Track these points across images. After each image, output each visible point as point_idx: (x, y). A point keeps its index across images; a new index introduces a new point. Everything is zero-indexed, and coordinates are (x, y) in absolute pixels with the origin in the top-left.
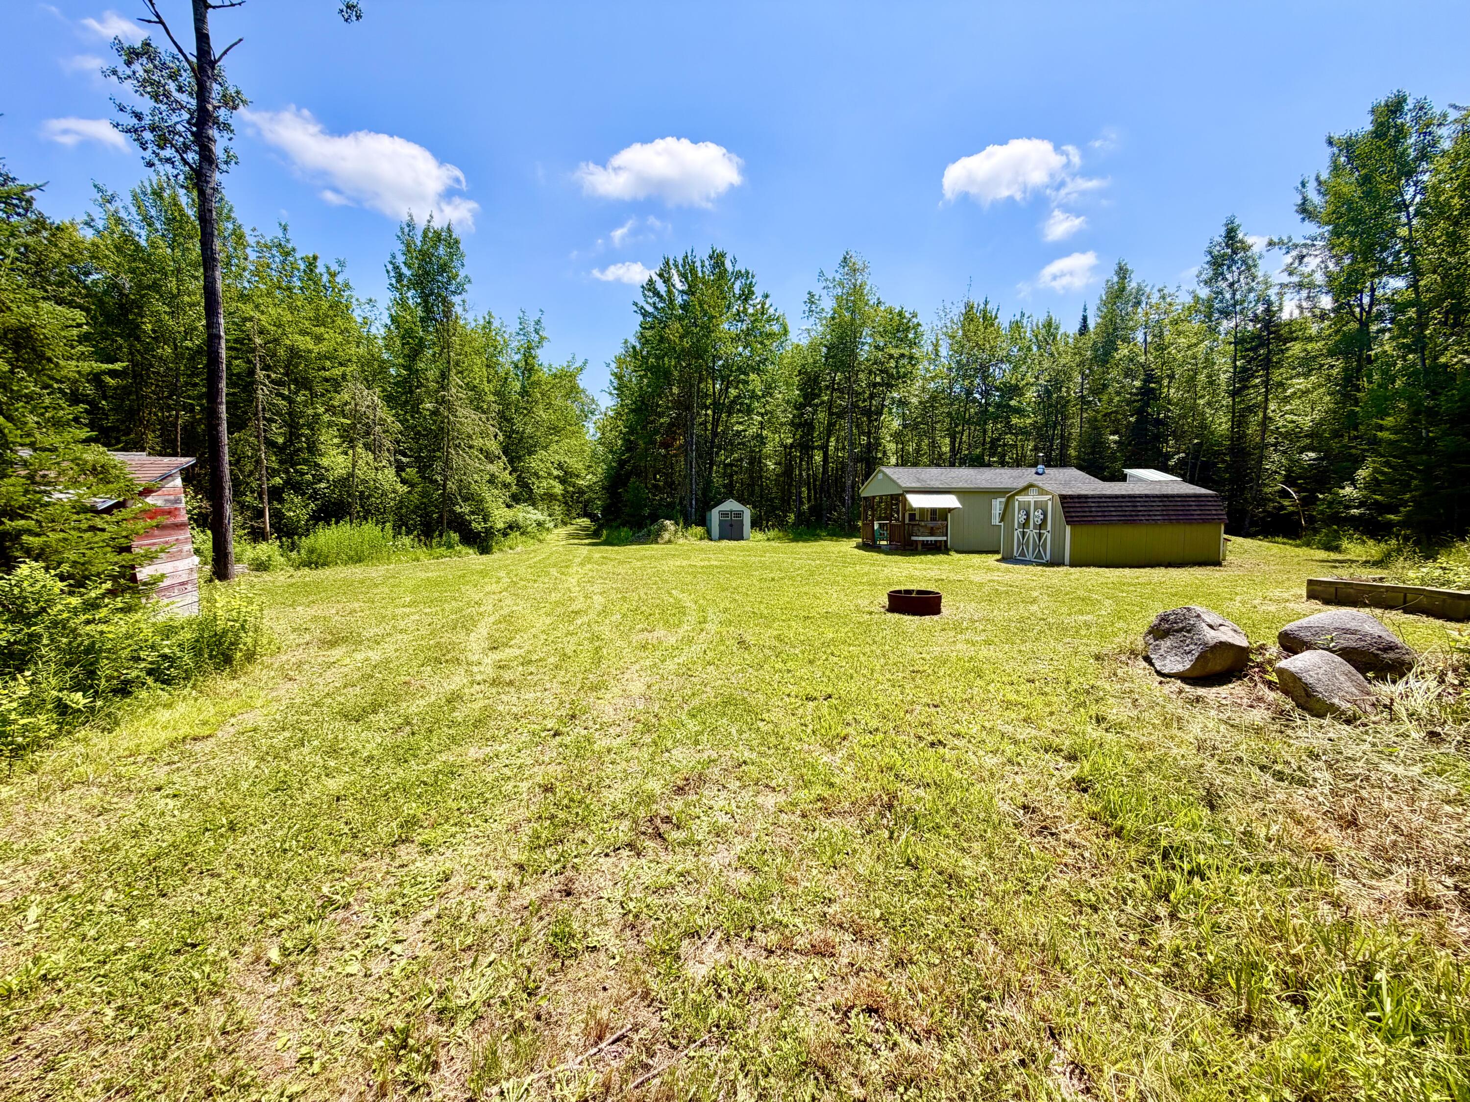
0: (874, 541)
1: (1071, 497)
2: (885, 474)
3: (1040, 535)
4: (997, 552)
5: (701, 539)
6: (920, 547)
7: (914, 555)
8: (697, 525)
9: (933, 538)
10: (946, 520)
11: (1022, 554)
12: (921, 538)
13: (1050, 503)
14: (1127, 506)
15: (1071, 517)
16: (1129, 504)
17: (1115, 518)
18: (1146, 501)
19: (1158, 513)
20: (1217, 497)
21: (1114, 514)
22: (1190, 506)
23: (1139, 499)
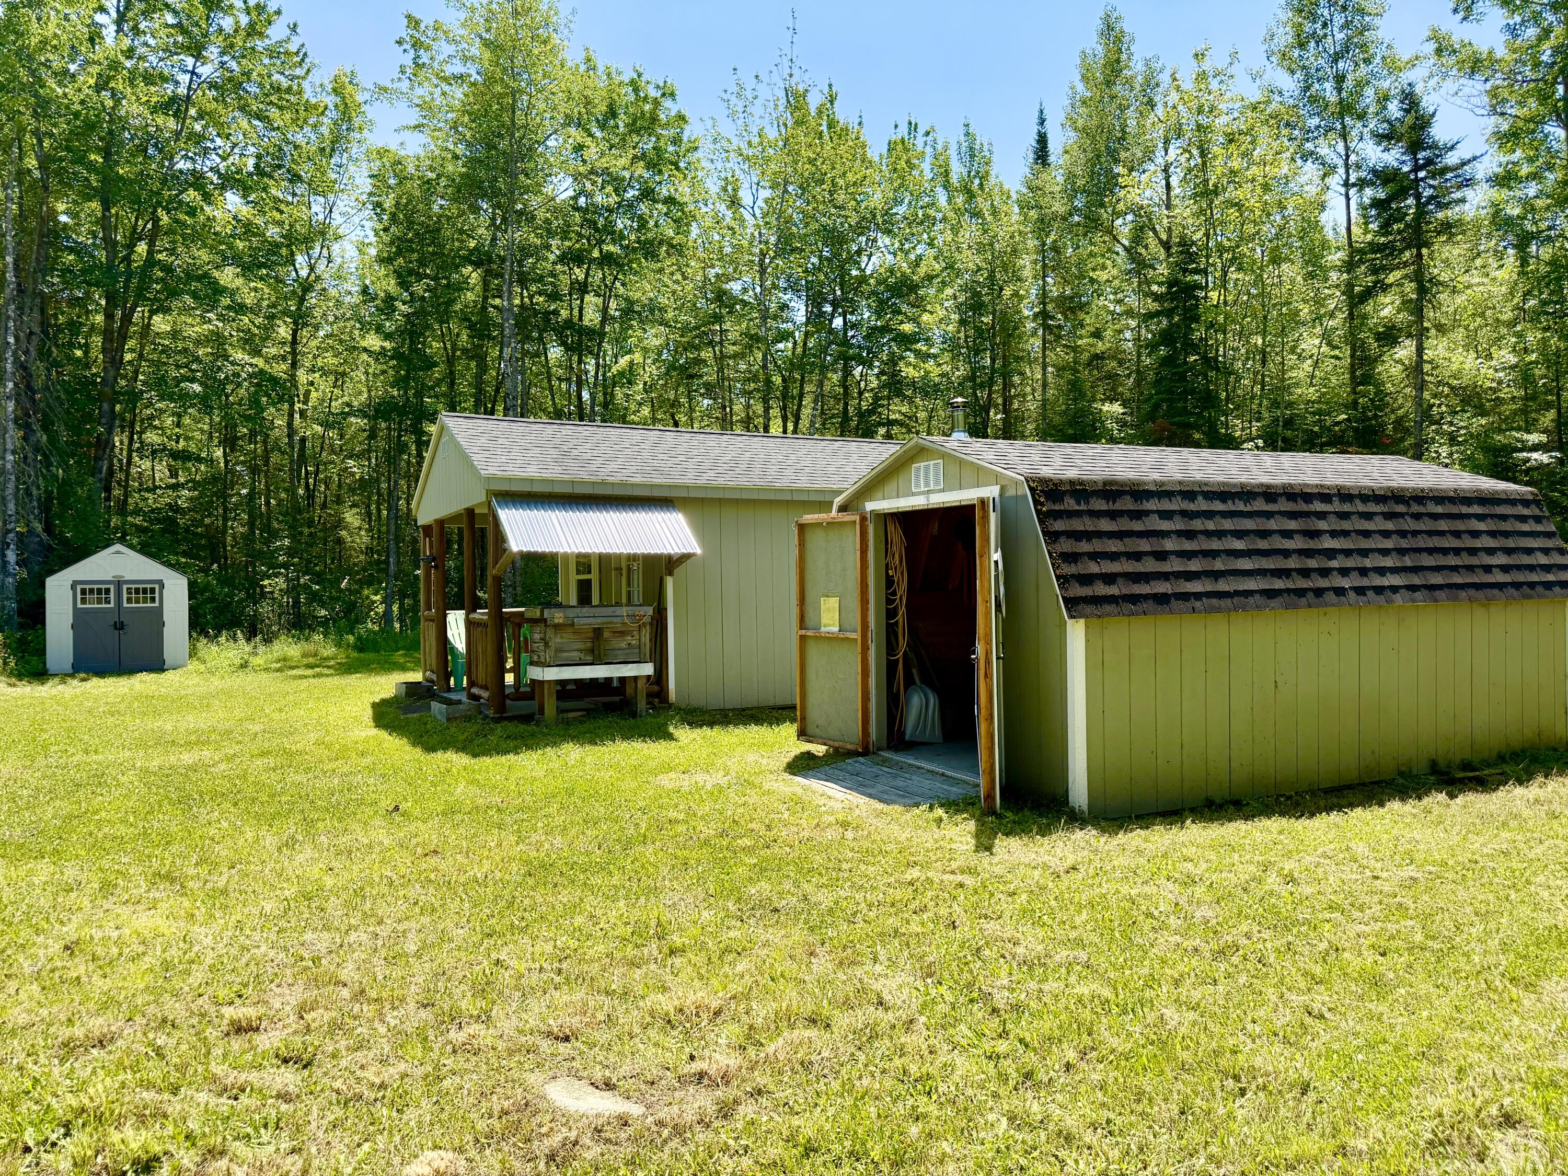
1: (1079, 490)
6: (550, 707)
14: (1287, 534)
15: (1086, 579)
16: (1292, 525)
17: (1251, 584)
18: (1344, 516)
19: (1388, 562)
20: (1537, 503)
21: (1245, 564)
22: (1475, 534)
23: (1318, 506)
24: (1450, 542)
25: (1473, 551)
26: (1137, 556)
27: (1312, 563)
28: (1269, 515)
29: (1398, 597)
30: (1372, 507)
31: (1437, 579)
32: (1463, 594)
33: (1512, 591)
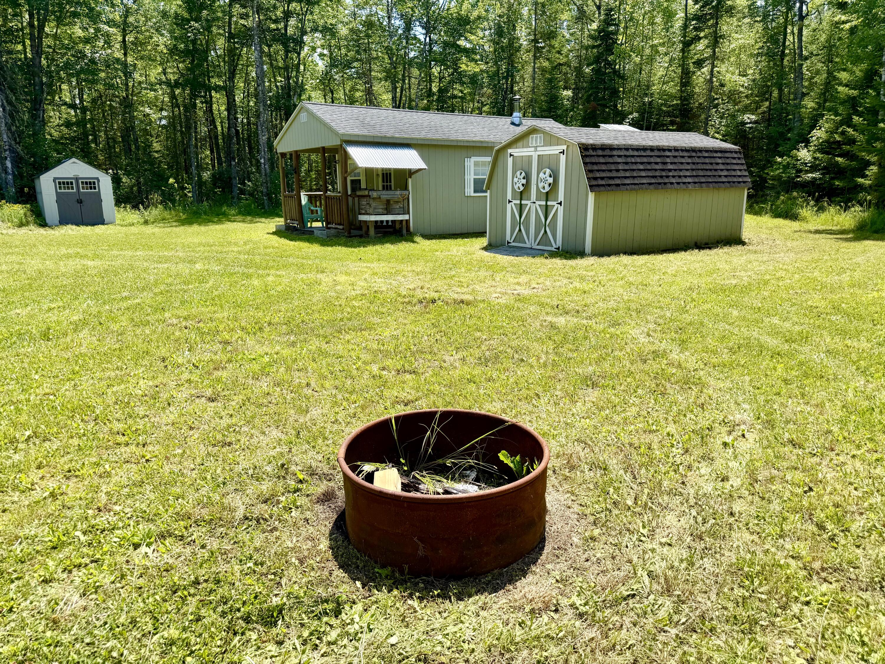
0: (302, 221)
1: (594, 147)
2: (311, 114)
3: (547, 209)
4: (481, 234)
5: (21, 225)
6: (372, 231)
7: (365, 244)
8: (16, 201)
9: (390, 218)
10: (406, 188)
11: (519, 238)
12: (373, 218)
13: (563, 158)
14: (657, 163)
15: (595, 179)
16: (659, 160)
17: (645, 181)
18: (675, 157)
19: (688, 173)
20: (740, 152)
21: (643, 174)
22: (717, 164)
23: (668, 153)
24: (709, 167)
25: (716, 170)
26: (610, 171)
27: (664, 174)
28: (651, 156)
29: (690, 186)
30: (685, 154)
31: (703, 180)
32: (711, 185)
33: (728, 185)
